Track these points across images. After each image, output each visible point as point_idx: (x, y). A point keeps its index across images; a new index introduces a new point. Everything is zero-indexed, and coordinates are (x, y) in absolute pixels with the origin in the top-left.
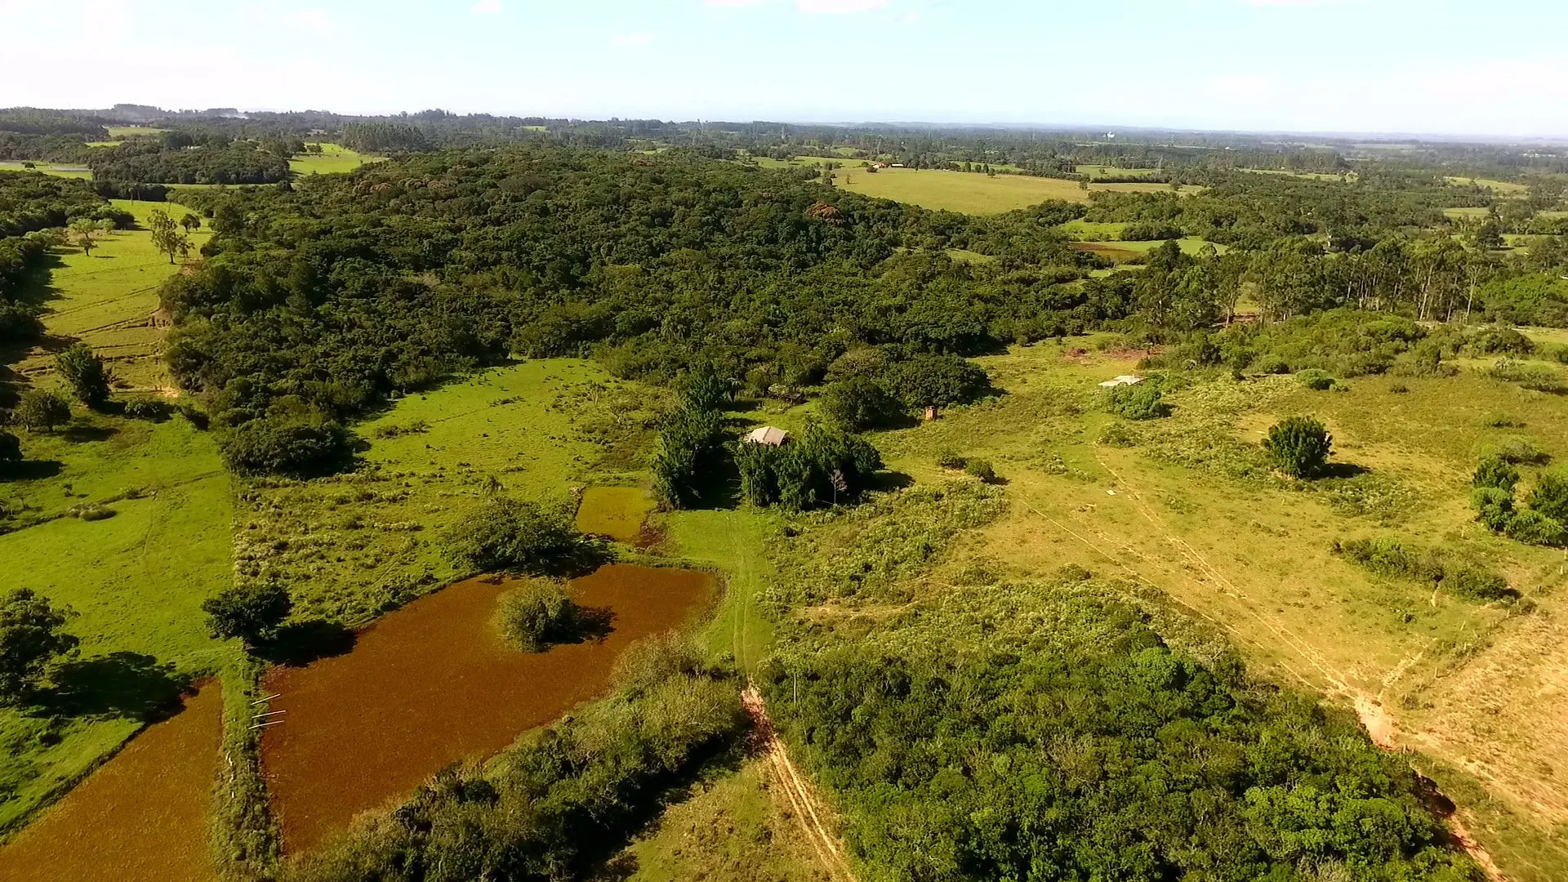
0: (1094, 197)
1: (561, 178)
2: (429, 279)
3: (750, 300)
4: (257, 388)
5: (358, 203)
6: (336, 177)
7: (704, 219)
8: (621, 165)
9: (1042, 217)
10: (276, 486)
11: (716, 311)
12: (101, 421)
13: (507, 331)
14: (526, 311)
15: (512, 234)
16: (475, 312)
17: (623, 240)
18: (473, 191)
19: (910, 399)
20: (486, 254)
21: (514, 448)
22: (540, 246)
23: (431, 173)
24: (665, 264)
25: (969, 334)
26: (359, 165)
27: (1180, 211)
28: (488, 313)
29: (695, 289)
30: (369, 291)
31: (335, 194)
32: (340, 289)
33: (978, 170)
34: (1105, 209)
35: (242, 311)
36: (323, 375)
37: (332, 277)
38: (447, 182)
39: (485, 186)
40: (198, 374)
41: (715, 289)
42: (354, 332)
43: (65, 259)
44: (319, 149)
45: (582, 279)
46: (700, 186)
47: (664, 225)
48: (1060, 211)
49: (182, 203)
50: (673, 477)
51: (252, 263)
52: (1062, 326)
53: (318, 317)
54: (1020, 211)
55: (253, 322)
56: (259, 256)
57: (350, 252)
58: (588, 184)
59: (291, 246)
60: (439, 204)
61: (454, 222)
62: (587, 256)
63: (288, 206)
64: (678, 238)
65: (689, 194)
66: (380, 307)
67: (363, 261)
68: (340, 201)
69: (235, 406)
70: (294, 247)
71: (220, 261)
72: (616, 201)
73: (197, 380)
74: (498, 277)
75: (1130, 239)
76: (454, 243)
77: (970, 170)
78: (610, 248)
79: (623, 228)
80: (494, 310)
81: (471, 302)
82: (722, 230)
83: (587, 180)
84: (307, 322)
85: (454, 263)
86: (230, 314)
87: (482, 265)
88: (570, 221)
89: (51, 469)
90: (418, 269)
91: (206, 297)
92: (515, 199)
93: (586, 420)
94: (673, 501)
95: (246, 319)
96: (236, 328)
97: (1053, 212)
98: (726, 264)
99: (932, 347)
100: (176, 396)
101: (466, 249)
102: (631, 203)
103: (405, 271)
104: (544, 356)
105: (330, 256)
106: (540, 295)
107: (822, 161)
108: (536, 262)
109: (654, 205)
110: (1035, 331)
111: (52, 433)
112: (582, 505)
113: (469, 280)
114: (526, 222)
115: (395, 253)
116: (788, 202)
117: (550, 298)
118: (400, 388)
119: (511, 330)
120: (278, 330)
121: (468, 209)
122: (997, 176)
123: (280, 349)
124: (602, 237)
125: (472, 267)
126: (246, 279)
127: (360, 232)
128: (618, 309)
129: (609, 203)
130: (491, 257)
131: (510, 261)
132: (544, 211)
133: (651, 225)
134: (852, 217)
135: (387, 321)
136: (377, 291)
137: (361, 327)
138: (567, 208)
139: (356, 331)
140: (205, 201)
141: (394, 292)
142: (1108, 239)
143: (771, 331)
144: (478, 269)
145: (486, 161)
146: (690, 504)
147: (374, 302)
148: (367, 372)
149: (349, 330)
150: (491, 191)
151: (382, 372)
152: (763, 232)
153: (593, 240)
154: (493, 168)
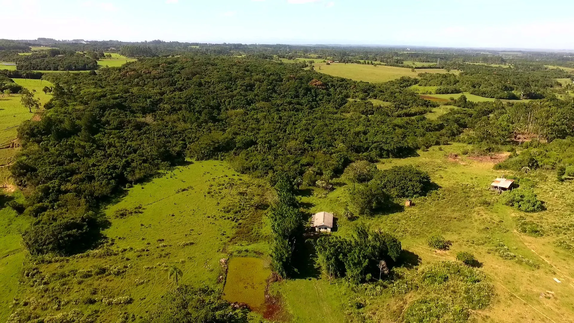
0: (420, 75)
1: (207, 69)
2: (149, 119)
3: (295, 128)
4: (53, 190)
5: (122, 80)
6: (113, 68)
7: (268, 87)
8: (232, 63)
9: (401, 84)
10: (50, 262)
11: (281, 135)
13: (184, 146)
14: (193, 135)
15: (187, 95)
16: (170, 136)
17: (235, 98)
18: (170, 75)
19: (394, 192)
20: (175, 106)
21: (188, 225)
22: (199, 101)
23: (153, 67)
24: (254, 109)
25: (402, 147)
26: (125, 63)
27: (458, 81)
28: (176, 137)
29: (270, 123)
30: (120, 127)
31: (112, 76)
32: (107, 125)
33: (368, 63)
34: (427, 80)
35: (56, 140)
37: (103, 119)
38: (159, 71)
39: (175, 73)
40: (25, 179)
41: (278, 123)
42: (111, 149)
45: (218, 117)
46: (265, 72)
47: (251, 90)
48: (408, 81)
49: (48, 80)
50: (283, 262)
51: (66, 113)
52: (438, 140)
53: (94, 141)
54: (392, 81)
55: (61, 146)
56: (70, 109)
57: (113, 106)
58: (218, 72)
60: (156, 81)
61: (161, 89)
62: (219, 105)
63: (92, 81)
64: (258, 96)
65: (260, 76)
66: (125, 135)
67: (119, 111)
68: (114, 79)
69: (39, 203)
70: (87, 104)
71: (50, 113)
72: (230, 80)
73: (25, 182)
74: (180, 116)
75: (440, 93)
76: (161, 100)
77: (366, 64)
78: (230, 102)
79: (235, 92)
80: (179, 135)
81: (168, 131)
82: (276, 92)
83: (218, 70)
84: (87, 145)
85: (160, 110)
86: (50, 141)
87: (174, 110)
88: (211, 89)
90: (144, 114)
91: (39, 132)
92: (188, 79)
93: (224, 203)
94: (282, 275)
95: (57, 144)
96: (52, 150)
97: (405, 82)
98: (280, 108)
99: (385, 153)
100: (13, 191)
101: (166, 103)
102: (237, 80)
103: (138, 115)
104: (202, 159)
105: (104, 108)
106: (199, 126)
107: (307, 60)
108: (197, 109)
109: (247, 81)
110: (427, 143)
112: (228, 274)
113: (167, 118)
114: (191, 91)
115: (134, 106)
116: (301, 79)
117: (204, 128)
118: (131, 182)
119: (186, 145)
120: (72, 150)
121: (168, 83)
122: (377, 66)
123: (71, 161)
124: (226, 96)
125: (169, 112)
126: (61, 122)
127: (119, 96)
128: (236, 134)
129: (227, 81)
130: (177, 107)
131: (186, 108)
132: (200, 85)
133: (246, 91)
134: (328, 85)
135: (128, 143)
136: (124, 126)
137: (115, 147)
138: (210, 83)
139: (112, 149)
140: (56, 79)
141: (132, 126)
142: (430, 93)
143: (309, 146)
144: (171, 113)
145: (176, 62)
146: (292, 276)
147: (122, 132)
148: (114, 174)
149: (109, 148)
150: (178, 75)
151: (122, 174)
152: (293, 93)
153: (223, 98)
154: (179, 65)
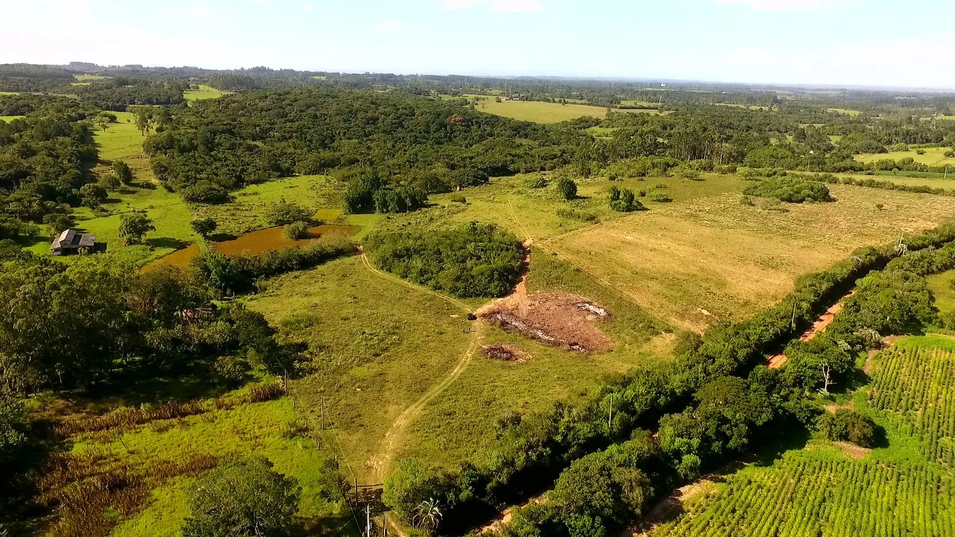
1: (325, 101)
2: (259, 143)
5: (223, 113)
6: (211, 100)
7: (394, 121)
9: (577, 124)
10: (204, 206)
12: (131, 189)
13: (293, 164)
14: (302, 157)
15: (298, 126)
16: (280, 156)
17: (352, 129)
18: (280, 107)
20: (285, 134)
22: (312, 131)
23: (259, 99)
24: (370, 140)
26: (221, 95)
28: (286, 157)
29: (381, 149)
30: (233, 147)
31: (211, 108)
32: (220, 146)
33: (559, 102)
35: (179, 152)
36: (216, 175)
37: (216, 141)
38: (268, 103)
39: (286, 105)
40: (166, 174)
43: (95, 132)
44: (198, 88)
45: (330, 145)
47: (373, 123)
51: (180, 135)
53: (211, 156)
54: (566, 121)
55: (184, 156)
56: (182, 132)
57: (223, 132)
58: (338, 104)
59: (196, 128)
60: (264, 113)
61: (271, 120)
62: (334, 136)
63: (189, 113)
64: (379, 129)
65: (388, 109)
66: (238, 154)
67: (229, 135)
68: (214, 112)
69: (184, 182)
71: (165, 134)
72: (351, 112)
73: (165, 176)
74: (291, 144)
76: (271, 129)
78: (345, 133)
79: (353, 124)
80: (288, 156)
81: (278, 153)
82: (403, 127)
83: (338, 102)
84: (207, 157)
85: (271, 137)
86: (174, 153)
87: (284, 138)
88: (327, 121)
89: (118, 201)
90: (254, 140)
91: (163, 147)
92: (301, 111)
93: (323, 192)
94: (350, 211)
95: (181, 155)
96: (178, 158)
97: (585, 122)
100: (157, 181)
101: (276, 132)
102: (358, 113)
103: (248, 140)
104: (309, 174)
105: (214, 133)
106: (310, 151)
107: (476, 97)
108: (309, 138)
109: (370, 114)
111: (114, 191)
112: (317, 213)
113: (277, 145)
114: (306, 121)
115: (244, 132)
116: (439, 114)
117: (314, 152)
118: (248, 182)
119: (295, 164)
120: (195, 159)
121: (278, 115)
122: (568, 105)
124: (342, 128)
125: (279, 140)
126: (179, 141)
127: (227, 123)
128: (344, 156)
129: (347, 113)
130: (288, 136)
131: (297, 137)
132: (315, 116)
133: (366, 123)
134: (472, 122)
135: (241, 159)
136: (236, 147)
137: (230, 160)
138: (327, 115)
139: (228, 162)
141: (244, 148)
144: (282, 140)
145: (288, 93)
146: (356, 213)
147: (235, 151)
148: (234, 175)
149: (225, 161)
150: (289, 107)
151: (240, 176)
152: (422, 128)
153: (337, 129)
154: (291, 96)
